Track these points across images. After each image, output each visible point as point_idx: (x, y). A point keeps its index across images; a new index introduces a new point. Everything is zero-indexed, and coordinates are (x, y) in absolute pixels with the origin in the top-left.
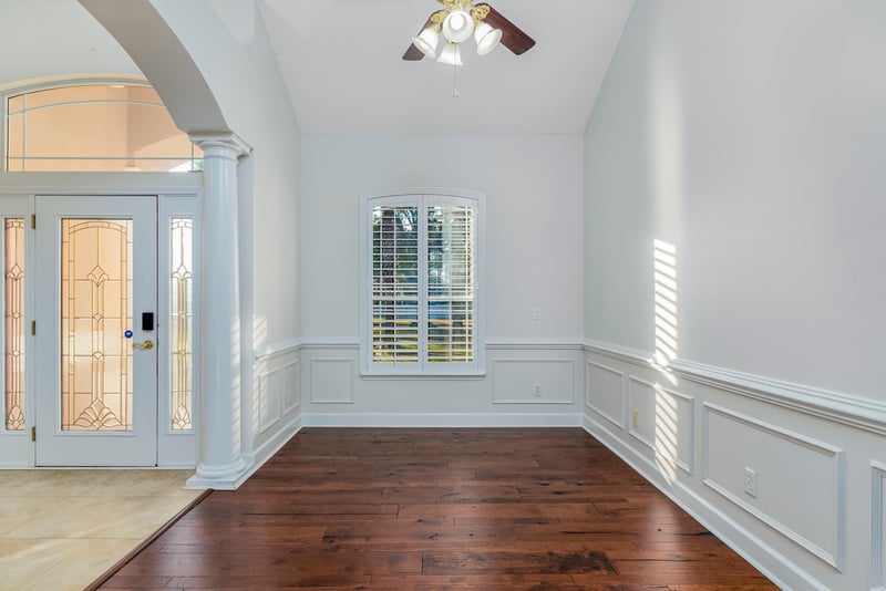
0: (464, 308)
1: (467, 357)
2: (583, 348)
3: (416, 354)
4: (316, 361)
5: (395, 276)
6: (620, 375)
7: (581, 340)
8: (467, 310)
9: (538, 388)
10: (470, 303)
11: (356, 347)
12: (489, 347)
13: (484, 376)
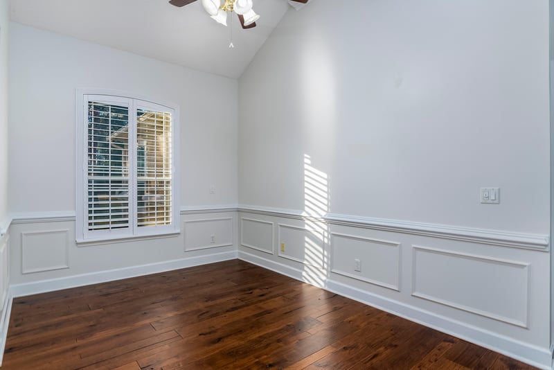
0: (163, 186)
1: (165, 221)
2: (239, 210)
3: (127, 222)
4: (26, 234)
5: (110, 161)
6: (272, 224)
7: (236, 206)
8: (165, 188)
9: (213, 237)
10: (168, 182)
11: (73, 219)
12: (183, 213)
13: (179, 234)
